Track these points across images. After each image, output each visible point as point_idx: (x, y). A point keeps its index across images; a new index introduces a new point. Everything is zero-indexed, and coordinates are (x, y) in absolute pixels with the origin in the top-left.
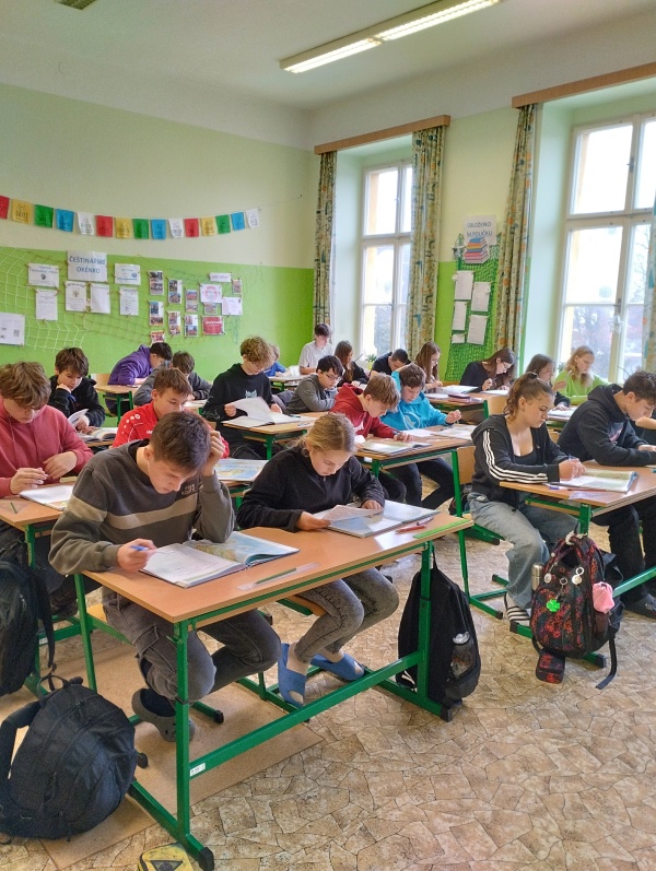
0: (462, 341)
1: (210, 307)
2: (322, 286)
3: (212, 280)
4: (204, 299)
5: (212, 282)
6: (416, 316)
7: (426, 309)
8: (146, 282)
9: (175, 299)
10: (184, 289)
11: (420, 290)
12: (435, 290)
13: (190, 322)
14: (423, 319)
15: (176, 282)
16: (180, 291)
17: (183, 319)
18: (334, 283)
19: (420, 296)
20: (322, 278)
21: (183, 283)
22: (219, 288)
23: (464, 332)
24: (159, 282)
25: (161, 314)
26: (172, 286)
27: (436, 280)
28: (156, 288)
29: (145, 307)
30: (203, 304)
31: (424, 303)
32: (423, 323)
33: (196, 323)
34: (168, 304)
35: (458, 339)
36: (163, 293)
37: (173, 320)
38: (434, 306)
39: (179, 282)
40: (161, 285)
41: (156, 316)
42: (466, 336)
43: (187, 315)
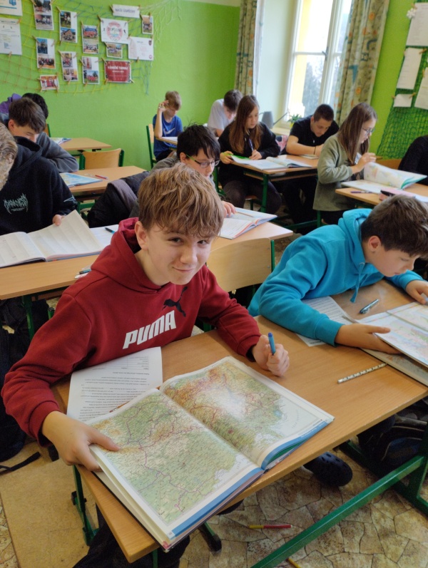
0: (408, 104)
1: (114, 49)
2: (247, 27)
3: (115, 14)
4: (105, 38)
5: (116, 17)
6: (352, 67)
7: (367, 58)
8: (29, 12)
9: (68, 36)
10: (80, 24)
11: (361, 31)
12: (381, 32)
13: (89, 66)
14: (361, 72)
15: (68, 15)
16: (74, 26)
17: (80, 62)
18: (261, 24)
19: (360, 41)
20: (248, 18)
21: (78, 16)
22: (123, 25)
23: (412, 93)
24: (47, 13)
25: (51, 54)
26: (64, 19)
27: (384, 17)
28: (42, 20)
29: (31, 44)
30: (104, 44)
31: (365, 50)
32: (359, 77)
33: (96, 67)
34: (59, 43)
35: (403, 101)
36: (53, 27)
37: (67, 62)
38: (377, 54)
39: (73, 14)
40: (49, 17)
41: (44, 56)
42: (414, 98)
43: (85, 58)
